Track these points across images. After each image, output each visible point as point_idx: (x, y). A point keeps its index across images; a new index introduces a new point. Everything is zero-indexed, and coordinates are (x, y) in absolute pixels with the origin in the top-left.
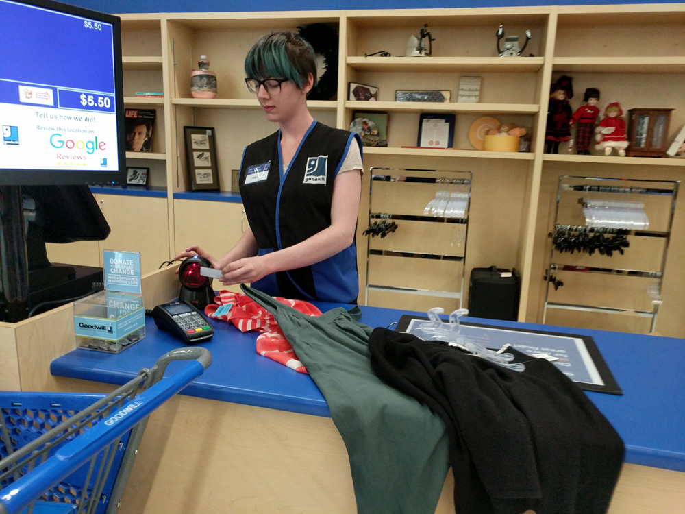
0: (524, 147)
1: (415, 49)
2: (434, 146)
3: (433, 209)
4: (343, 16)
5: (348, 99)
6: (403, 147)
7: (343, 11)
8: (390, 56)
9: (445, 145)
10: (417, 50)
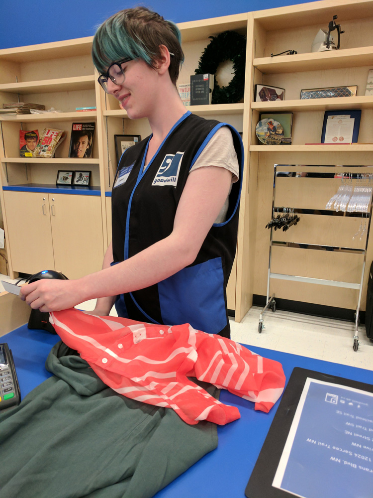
1: (322, 44)
2: (338, 141)
3: (335, 204)
4: (250, 18)
5: (255, 100)
6: (306, 144)
7: (250, 13)
8: (296, 53)
9: (350, 141)
10: (325, 44)
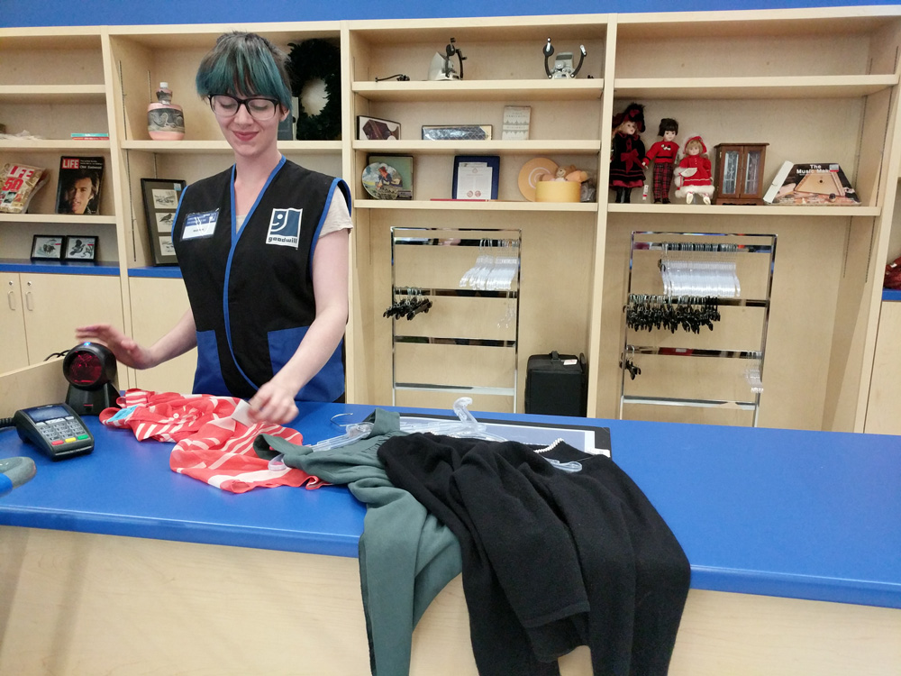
0: (587, 195)
